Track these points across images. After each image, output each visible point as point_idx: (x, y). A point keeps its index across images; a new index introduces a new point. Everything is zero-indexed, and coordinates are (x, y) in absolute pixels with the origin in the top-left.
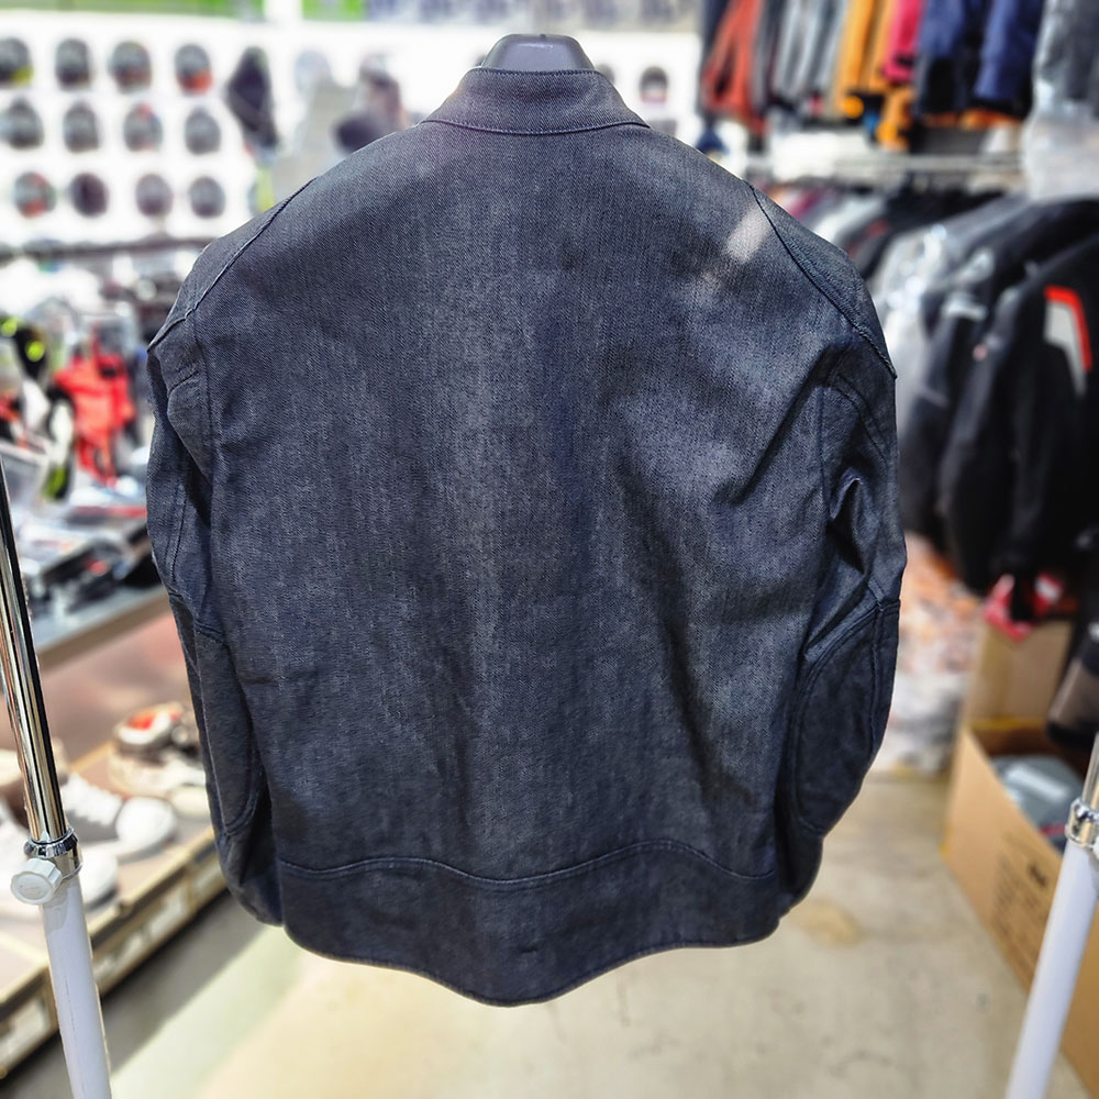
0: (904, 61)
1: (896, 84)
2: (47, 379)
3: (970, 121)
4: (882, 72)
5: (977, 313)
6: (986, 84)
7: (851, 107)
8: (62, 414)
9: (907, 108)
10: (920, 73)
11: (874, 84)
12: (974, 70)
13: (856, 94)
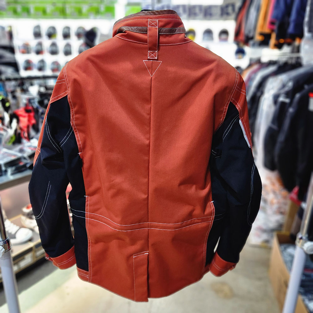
0: (272, 23)
1: (272, 31)
2: (10, 112)
5: (287, 101)
6: (291, 29)
7: (261, 38)
8: (15, 121)
13: (262, 34)
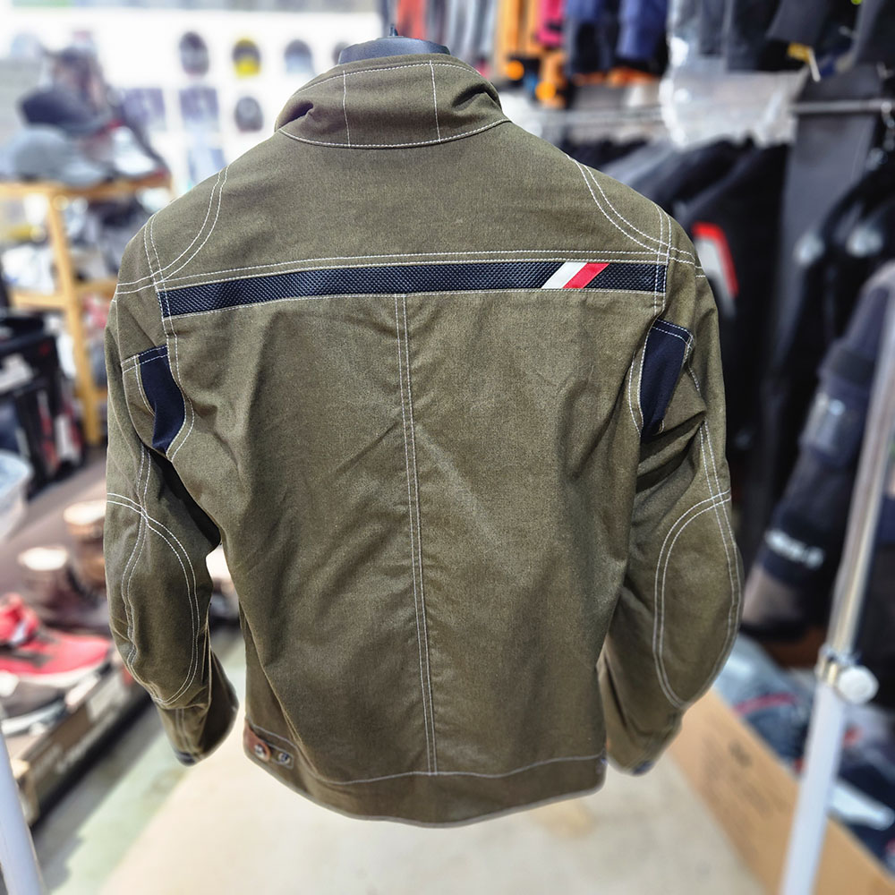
0: (555, 27)
1: (550, 48)
3: (615, 79)
4: (536, 38)
6: (627, 44)
7: (513, 71)
9: (560, 69)
10: (568, 37)
11: (531, 49)
12: (614, 32)
13: (515, 58)
